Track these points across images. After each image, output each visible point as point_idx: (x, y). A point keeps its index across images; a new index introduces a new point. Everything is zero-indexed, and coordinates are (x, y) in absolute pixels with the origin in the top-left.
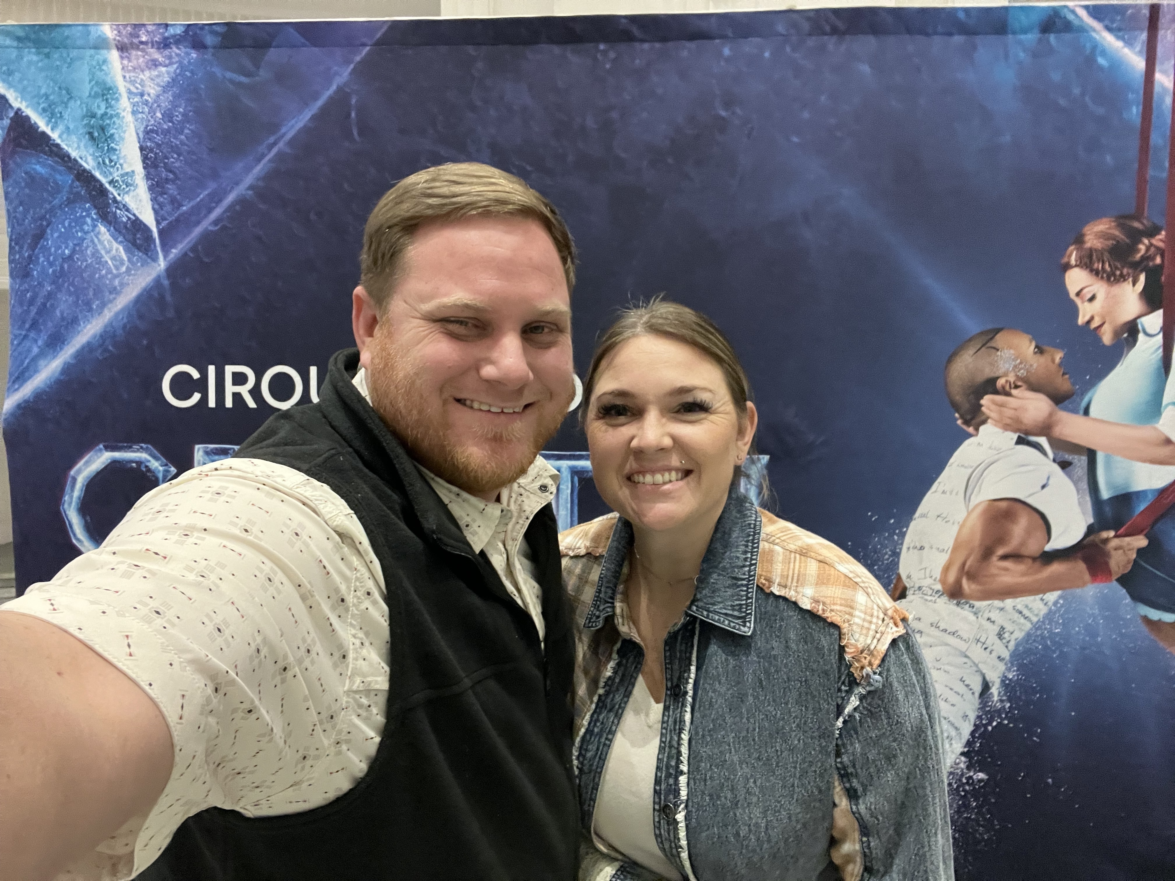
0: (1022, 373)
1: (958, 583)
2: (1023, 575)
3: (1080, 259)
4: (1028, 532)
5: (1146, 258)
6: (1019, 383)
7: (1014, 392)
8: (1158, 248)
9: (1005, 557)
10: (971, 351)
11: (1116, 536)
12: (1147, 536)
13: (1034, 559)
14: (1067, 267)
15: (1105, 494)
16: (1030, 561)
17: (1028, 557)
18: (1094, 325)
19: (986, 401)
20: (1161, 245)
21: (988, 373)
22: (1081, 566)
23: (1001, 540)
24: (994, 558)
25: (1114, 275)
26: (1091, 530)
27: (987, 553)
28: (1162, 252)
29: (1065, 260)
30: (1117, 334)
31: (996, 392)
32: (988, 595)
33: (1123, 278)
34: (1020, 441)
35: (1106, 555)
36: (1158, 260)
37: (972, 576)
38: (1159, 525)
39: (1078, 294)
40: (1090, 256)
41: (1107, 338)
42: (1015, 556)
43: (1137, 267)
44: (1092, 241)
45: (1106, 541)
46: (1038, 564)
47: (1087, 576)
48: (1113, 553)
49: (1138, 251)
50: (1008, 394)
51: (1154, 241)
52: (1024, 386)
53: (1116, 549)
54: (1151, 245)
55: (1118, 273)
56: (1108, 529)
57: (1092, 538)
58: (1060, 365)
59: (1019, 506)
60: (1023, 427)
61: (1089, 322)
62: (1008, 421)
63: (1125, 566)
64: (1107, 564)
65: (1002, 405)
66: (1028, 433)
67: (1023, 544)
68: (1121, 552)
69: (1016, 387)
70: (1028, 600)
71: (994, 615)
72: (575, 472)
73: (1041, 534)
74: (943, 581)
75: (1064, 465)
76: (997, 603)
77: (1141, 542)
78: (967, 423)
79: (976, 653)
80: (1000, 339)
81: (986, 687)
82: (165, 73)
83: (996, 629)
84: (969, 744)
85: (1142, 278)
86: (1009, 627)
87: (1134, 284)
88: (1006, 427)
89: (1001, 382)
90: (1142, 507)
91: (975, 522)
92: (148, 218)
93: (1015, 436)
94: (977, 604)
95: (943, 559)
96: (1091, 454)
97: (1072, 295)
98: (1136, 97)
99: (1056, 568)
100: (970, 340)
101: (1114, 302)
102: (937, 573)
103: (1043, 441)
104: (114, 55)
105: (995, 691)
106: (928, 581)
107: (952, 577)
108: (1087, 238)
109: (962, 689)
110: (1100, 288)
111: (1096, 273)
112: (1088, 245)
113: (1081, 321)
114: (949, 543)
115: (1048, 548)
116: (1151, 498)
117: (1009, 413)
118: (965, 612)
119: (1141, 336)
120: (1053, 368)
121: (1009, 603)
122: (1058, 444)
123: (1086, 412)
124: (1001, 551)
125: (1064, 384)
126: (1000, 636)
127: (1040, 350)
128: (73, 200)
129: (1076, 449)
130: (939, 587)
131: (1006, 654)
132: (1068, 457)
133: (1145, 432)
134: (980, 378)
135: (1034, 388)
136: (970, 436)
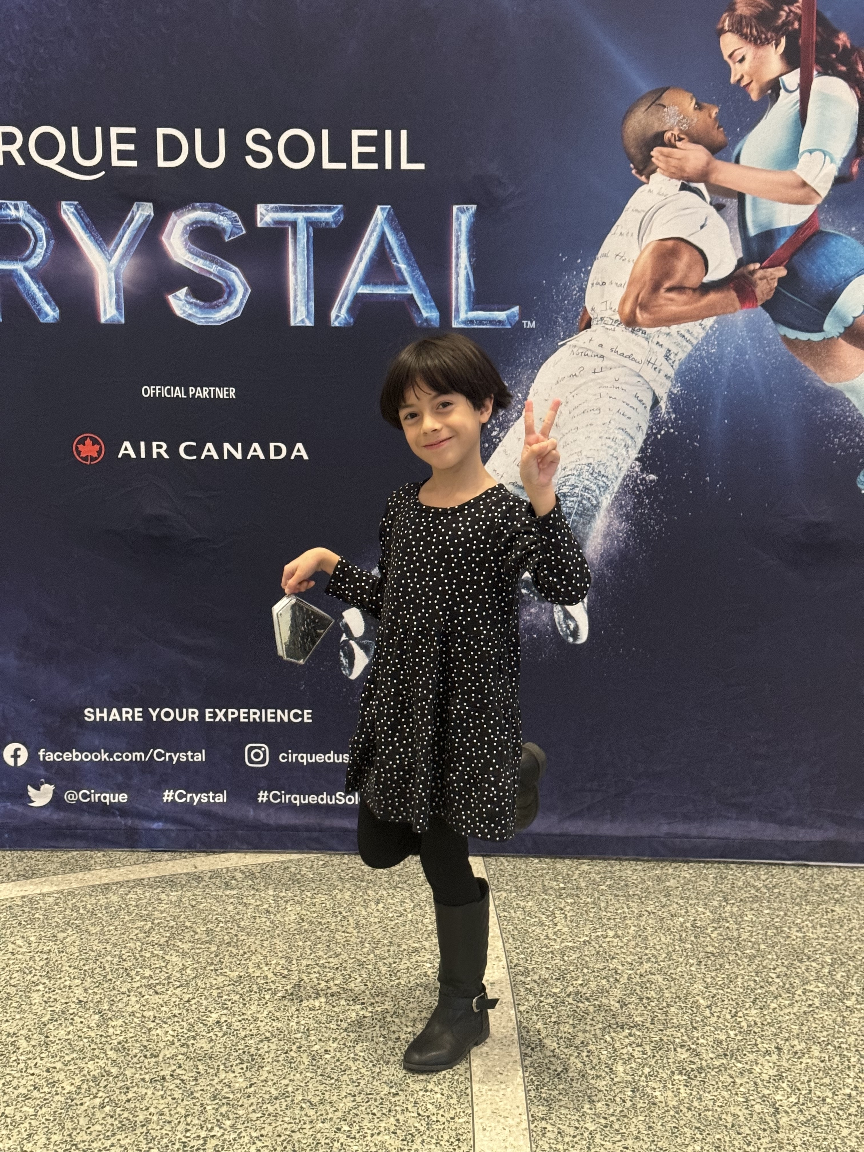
0: (685, 127)
1: (633, 313)
2: (686, 304)
3: (732, 24)
4: (690, 267)
5: (786, 23)
6: (682, 136)
7: (678, 144)
8: (795, 14)
9: (670, 290)
10: (643, 109)
11: (761, 268)
12: (786, 267)
13: (694, 290)
14: (722, 32)
15: (752, 232)
16: (691, 292)
17: (689, 288)
18: (744, 83)
20: (798, 11)
21: (657, 127)
22: (733, 295)
23: (667, 275)
24: (662, 290)
25: (760, 38)
26: (741, 263)
27: (656, 287)
28: (799, 18)
29: (720, 26)
30: (762, 91)
31: (664, 145)
32: (657, 323)
33: (767, 41)
34: (684, 187)
35: (753, 284)
36: (796, 25)
37: (644, 307)
38: (796, 257)
39: (730, 56)
40: (740, 22)
41: (754, 96)
42: (679, 289)
43: (779, 31)
45: (754, 272)
46: (697, 295)
47: (737, 304)
48: (759, 282)
49: (780, 16)
50: (675, 147)
51: (793, 9)
52: (687, 139)
53: (761, 279)
54: (791, 11)
55: (763, 36)
56: (754, 262)
57: (741, 269)
58: (716, 119)
59: (683, 245)
60: (686, 175)
61: (739, 81)
62: (673, 170)
63: (768, 294)
64: (753, 292)
65: (668, 156)
66: (690, 180)
67: (686, 277)
68: (765, 281)
69: (680, 139)
70: (690, 325)
71: (661, 340)
72: (309, 223)
73: (699, 268)
74: (621, 312)
75: (719, 208)
76: (664, 329)
77: (782, 272)
78: (640, 172)
79: (648, 373)
80: (667, 98)
81: (656, 401)
83: (664, 351)
84: (643, 450)
85: (783, 41)
86: (674, 350)
87: (777, 46)
88: (672, 176)
89: (668, 135)
90: (783, 241)
91: (646, 259)
93: (679, 183)
94: (649, 330)
95: (620, 293)
96: (741, 197)
97: (726, 58)
99: (712, 297)
100: (642, 98)
101: (760, 64)
102: (616, 307)
103: (702, 186)
105: (663, 404)
106: (609, 313)
107: (627, 309)
108: (738, 6)
109: (636, 404)
110: (748, 51)
111: (745, 37)
112: (739, 12)
113: (733, 80)
114: (625, 279)
115: (706, 279)
116: (789, 234)
117: (674, 162)
118: (639, 338)
119: (782, 92)
120: (710, 121)
121: (674, 328)
122: (714, 189)
123: (737, 161)
124: (667, 285)
125: (719, 136)
126: (667, 357)
127: (699, 107)
129: (729, 193)
130: (617, 317)
131: (671, 373)
132: (722, 200)
133: (786, 177)
134: (651, 133)
135: (695, 140)
136: (642, 184)
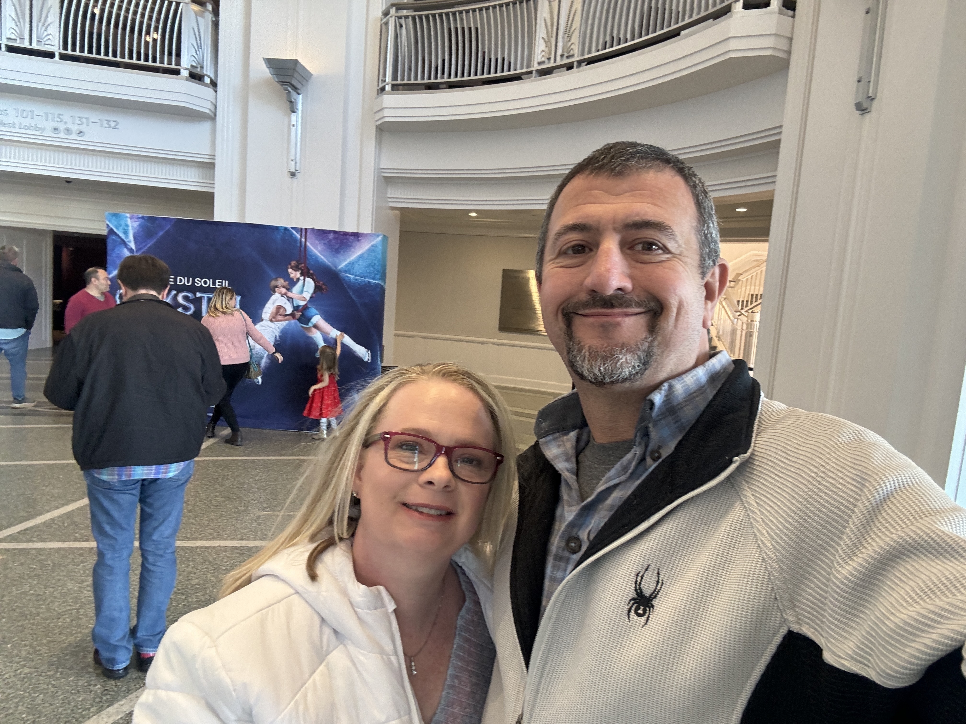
19: (276, 289)
44: (292, 264)
82: (138, 223)
92: (133, 247)
98: (299, 242)
104: (129, 220)
128: (120, 244)
